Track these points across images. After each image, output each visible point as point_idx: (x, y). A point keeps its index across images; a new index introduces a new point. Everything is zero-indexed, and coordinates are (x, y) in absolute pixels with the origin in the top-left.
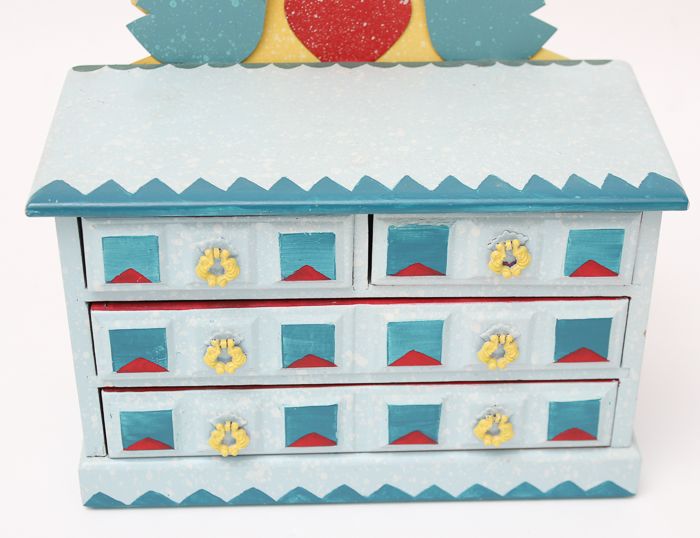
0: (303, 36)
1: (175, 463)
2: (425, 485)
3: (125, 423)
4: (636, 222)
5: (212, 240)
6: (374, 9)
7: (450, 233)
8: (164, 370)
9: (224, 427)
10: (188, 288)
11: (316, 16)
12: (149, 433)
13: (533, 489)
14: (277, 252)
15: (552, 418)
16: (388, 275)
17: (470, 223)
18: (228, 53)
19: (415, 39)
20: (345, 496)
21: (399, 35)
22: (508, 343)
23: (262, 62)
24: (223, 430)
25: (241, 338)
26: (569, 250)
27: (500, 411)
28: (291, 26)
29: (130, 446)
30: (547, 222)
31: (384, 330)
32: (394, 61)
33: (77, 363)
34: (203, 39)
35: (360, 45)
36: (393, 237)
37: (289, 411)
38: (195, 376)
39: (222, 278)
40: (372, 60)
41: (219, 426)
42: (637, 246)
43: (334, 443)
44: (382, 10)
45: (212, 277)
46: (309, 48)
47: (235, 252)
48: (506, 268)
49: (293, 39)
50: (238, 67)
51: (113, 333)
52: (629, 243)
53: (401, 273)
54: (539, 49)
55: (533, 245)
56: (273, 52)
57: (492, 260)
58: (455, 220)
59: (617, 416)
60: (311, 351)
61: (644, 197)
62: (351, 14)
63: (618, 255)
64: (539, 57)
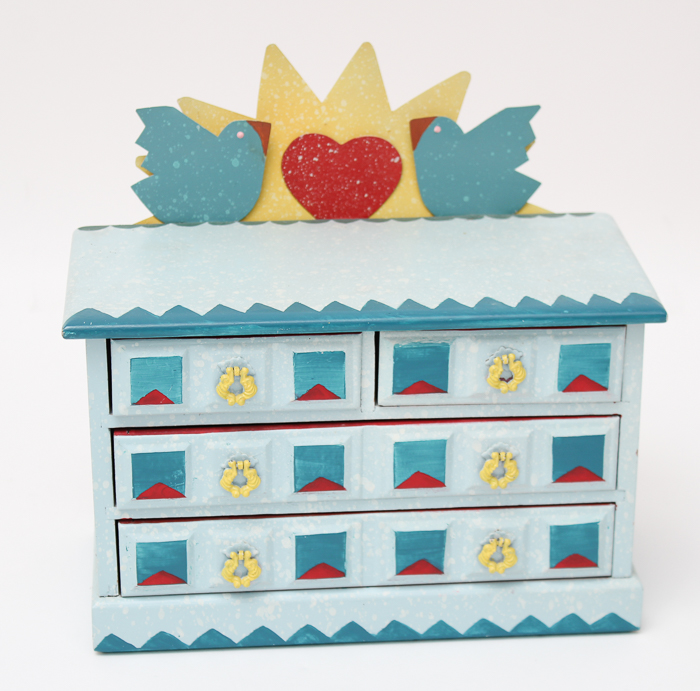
0: (299, 194)
1: (187, 600)
2: (432, 621)
3: (141, 555)
4: (621, 337)
5: (232, 360)
6: (367, 167)
7: (451, 350)
8: (181, 495)
9: (237, 556)
10: (208, 410)
11: (311, 175)
12: (163, 565)
13: (539, 623)
14: (291, 371)
15: (554, 544)
16: (394, 393)
17: (468, 340)
18: (228, 212)
19: (406, 195)
20: (354, 635)
21: (391, 192)
22: (508, 460)
23: (260, 220)
24: (236, 559)
25: (255, 461)
26: (561, 365)
27: (503, 536)
28: (287, 185)
29: (145, 581)
30: (540, 338)
31: (391, 450)
32: (386, 217)
33: (96, 494)
34: (204, 199)
35: (354, 203)
36: (399, 356)
37: (300, 540)
38: (210, 503)
39: (239, 397)
40: (366, 216)
41: (233, 554)
42: (624, 362)
43: (342, 574)
44: (374, 168)
45: (231, 395)
46: (305, 206)
47: (252, 372)
48: (503, 383)
49: (289, 197)
50: (237, 225)
51: (135, 457)
52: (616, 357)
53: (406, 391)
54: (524, 204)
55: (527, 360)
56: (270, 211)
57: (490, 375)
58: (454, 338)
59: (617, 542)
60: (322, 474)
61: (626, 311)
62: (345, 172)
63: (606, 370)
64: (525, 211)
